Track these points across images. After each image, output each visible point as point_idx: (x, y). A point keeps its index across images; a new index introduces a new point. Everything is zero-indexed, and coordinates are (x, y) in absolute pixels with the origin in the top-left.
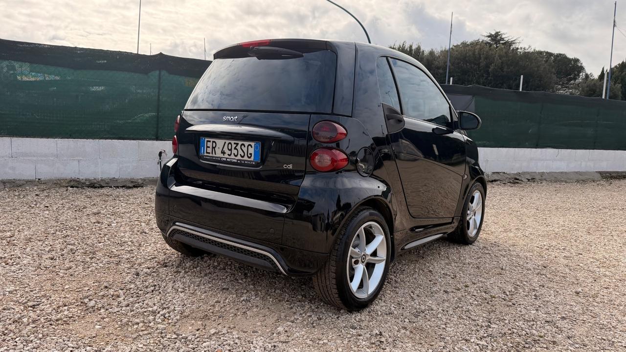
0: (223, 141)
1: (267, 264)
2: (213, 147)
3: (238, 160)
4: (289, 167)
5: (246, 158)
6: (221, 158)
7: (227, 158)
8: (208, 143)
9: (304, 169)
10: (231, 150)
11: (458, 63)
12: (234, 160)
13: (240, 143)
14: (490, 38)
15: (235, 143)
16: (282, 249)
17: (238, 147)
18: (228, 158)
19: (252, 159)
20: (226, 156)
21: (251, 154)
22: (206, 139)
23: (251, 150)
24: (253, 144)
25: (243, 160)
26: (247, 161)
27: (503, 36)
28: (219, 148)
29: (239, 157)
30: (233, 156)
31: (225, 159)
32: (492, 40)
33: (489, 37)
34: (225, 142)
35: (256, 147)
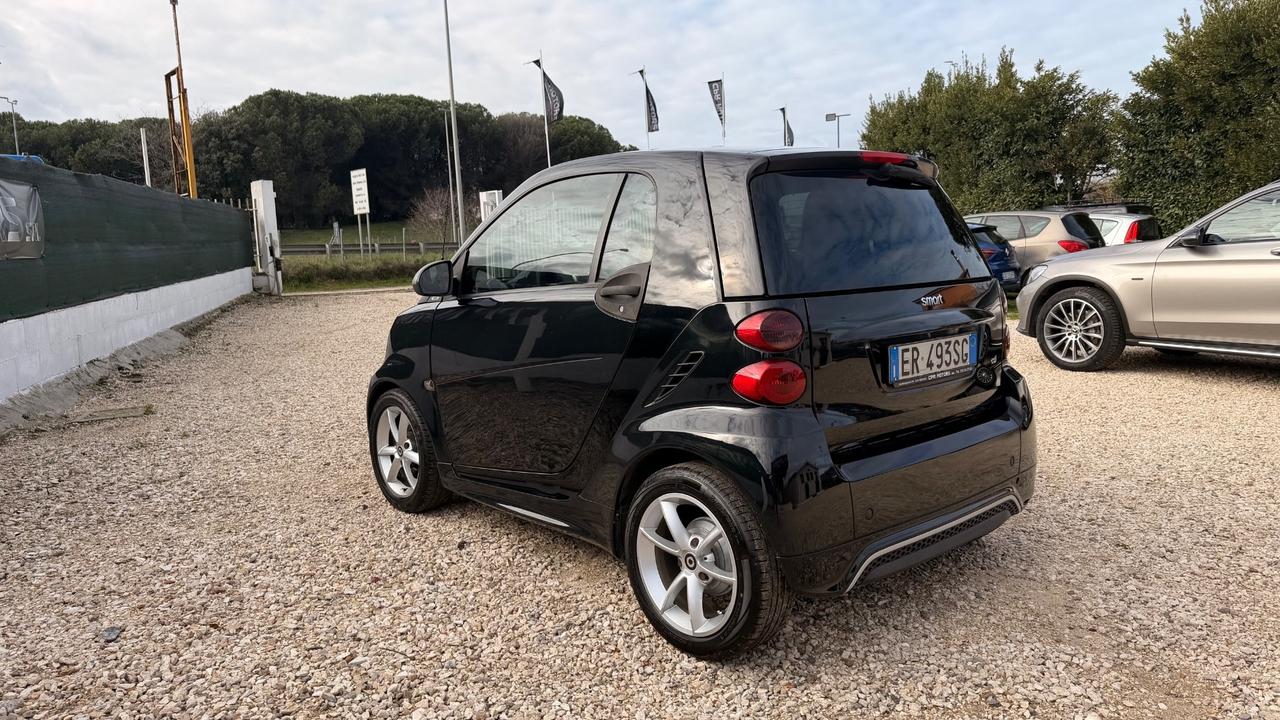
0: (929, 344)
2: (913, 360)
3: (950, 371)
5: (961, 364)
6: (927, 376)
7: (935, 374)
8: (904, 354)
10: (941, 356)
12: (946, 374)
13: (952, 340)
15: (945, 343)
17: (951, 349)
18: (938, 372)
19: (968, 362)
20: (935, 369)
21: (966, 355)
22: (901, 348)
23: (967, 348)
24: (968, 337)
25: (957, 369)
26: (962, 368)
28: (923, 358)
29: (952, 366)
30: (944, 367)
31: (933, 376)
34: (933, 345)
35: (971, 342)
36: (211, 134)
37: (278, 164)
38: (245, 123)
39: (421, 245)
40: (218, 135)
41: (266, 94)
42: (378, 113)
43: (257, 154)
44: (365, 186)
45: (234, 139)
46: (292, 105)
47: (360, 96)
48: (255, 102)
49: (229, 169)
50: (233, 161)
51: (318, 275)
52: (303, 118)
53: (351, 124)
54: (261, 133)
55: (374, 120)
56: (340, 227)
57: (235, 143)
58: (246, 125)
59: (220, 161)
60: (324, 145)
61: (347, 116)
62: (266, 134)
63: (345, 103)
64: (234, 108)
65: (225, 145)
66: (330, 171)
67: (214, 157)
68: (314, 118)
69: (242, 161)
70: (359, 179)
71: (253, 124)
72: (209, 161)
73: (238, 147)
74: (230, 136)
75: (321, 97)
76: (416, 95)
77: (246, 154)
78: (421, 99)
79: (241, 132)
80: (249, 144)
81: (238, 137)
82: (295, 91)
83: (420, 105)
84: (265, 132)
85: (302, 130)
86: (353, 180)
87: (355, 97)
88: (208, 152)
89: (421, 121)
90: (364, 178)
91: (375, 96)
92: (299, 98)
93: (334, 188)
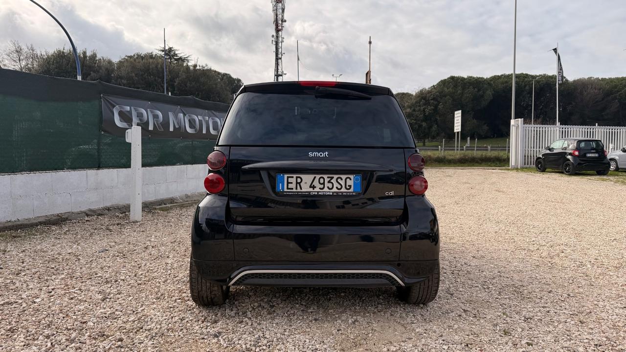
0: (312, 176)
1: (384, 281)
2: (297, 183)
3: (333, 193)
4: (391, 194)
5: (343, 190)
6: (310, 192)
7: (318, 192)
8: (289, 179)
9: (404, 194)
10: (324, 184)
11: (142, 75)
12: (329, 193)
13: (336, 176)
14: (163, 53)
15: (328, 177)
16: (399, 265)
17: (334, 181)
18: (320, 192)
19: (352, 190)
20: (317, 189)
21: (350, 186)
22: (286, 176)
23: (349, 182)
24: (352, 177)
25: (340, 192)
26: (345, 192)
27: (176, 52)
28: (306, 183)
29: (335, 190)
30: (326, 189)
31: (316, 193)
32: (166, 54)
33: (163, 51)
34: (315, 177)
35: (356, 180)
36: (422, 98)
37: (449, 110)
38: (438, 92)
39: (489, 147)
40: (424, 98)
41: (448, 78)
42: (502, 83)
43: (440, 106)
44: (460, 118)
45: (432, 100)
46: (459, 83)
47: (495, 76)
48: (443, 83)
49: (427, 113)
50: (430, 110)
51: (430, 160)
52: (464, 89)
53: (487, 90)
54: (443, 96)
55: (500, 87)
56: (470, 139)
57: (432, 101)
58: (438, 93)
59: (424, 111)
60: (472, 101)
61: (485, 86)
62: (446, 97)
63: (487, 80)
64: (434, 86)
65: (427, 103)
66: (473, 113)
67: (422, 108)
68: (469, 88)
69: (433, 110)
70: (458, 115)
71: (441, 93)
72: (419, 110)
73: (433, 103)
74: (430, 98)
75: (474, 78)
76: (525, 73)
77: (436, 107)
78: (527, 75)
79: (435, 96)
80: (438, 102)
81: (434, 99)
82: (462, 76)
83: (526, 78)
84: (445, 96)
85: (462, 94)
86: (456, 116)
87: (492, 77)
88: (420, 106)
89: (525, 86)
90: (460, 115)
91: (502, 75)
92: (463, 79)
93: (475, 121)
